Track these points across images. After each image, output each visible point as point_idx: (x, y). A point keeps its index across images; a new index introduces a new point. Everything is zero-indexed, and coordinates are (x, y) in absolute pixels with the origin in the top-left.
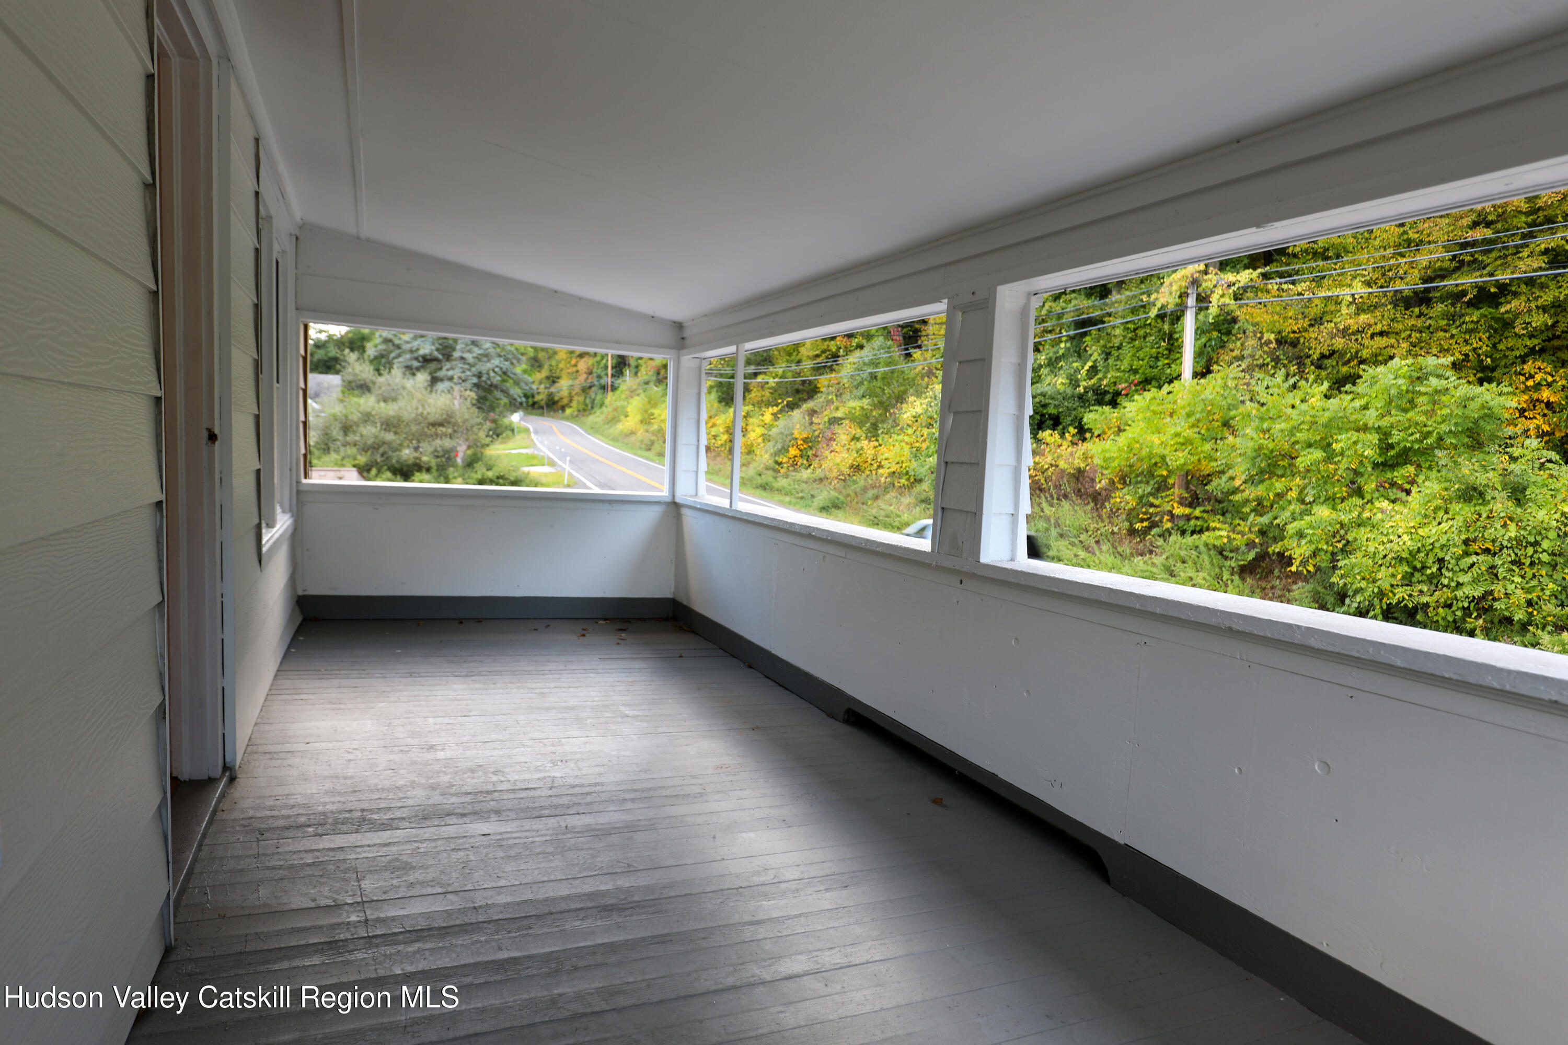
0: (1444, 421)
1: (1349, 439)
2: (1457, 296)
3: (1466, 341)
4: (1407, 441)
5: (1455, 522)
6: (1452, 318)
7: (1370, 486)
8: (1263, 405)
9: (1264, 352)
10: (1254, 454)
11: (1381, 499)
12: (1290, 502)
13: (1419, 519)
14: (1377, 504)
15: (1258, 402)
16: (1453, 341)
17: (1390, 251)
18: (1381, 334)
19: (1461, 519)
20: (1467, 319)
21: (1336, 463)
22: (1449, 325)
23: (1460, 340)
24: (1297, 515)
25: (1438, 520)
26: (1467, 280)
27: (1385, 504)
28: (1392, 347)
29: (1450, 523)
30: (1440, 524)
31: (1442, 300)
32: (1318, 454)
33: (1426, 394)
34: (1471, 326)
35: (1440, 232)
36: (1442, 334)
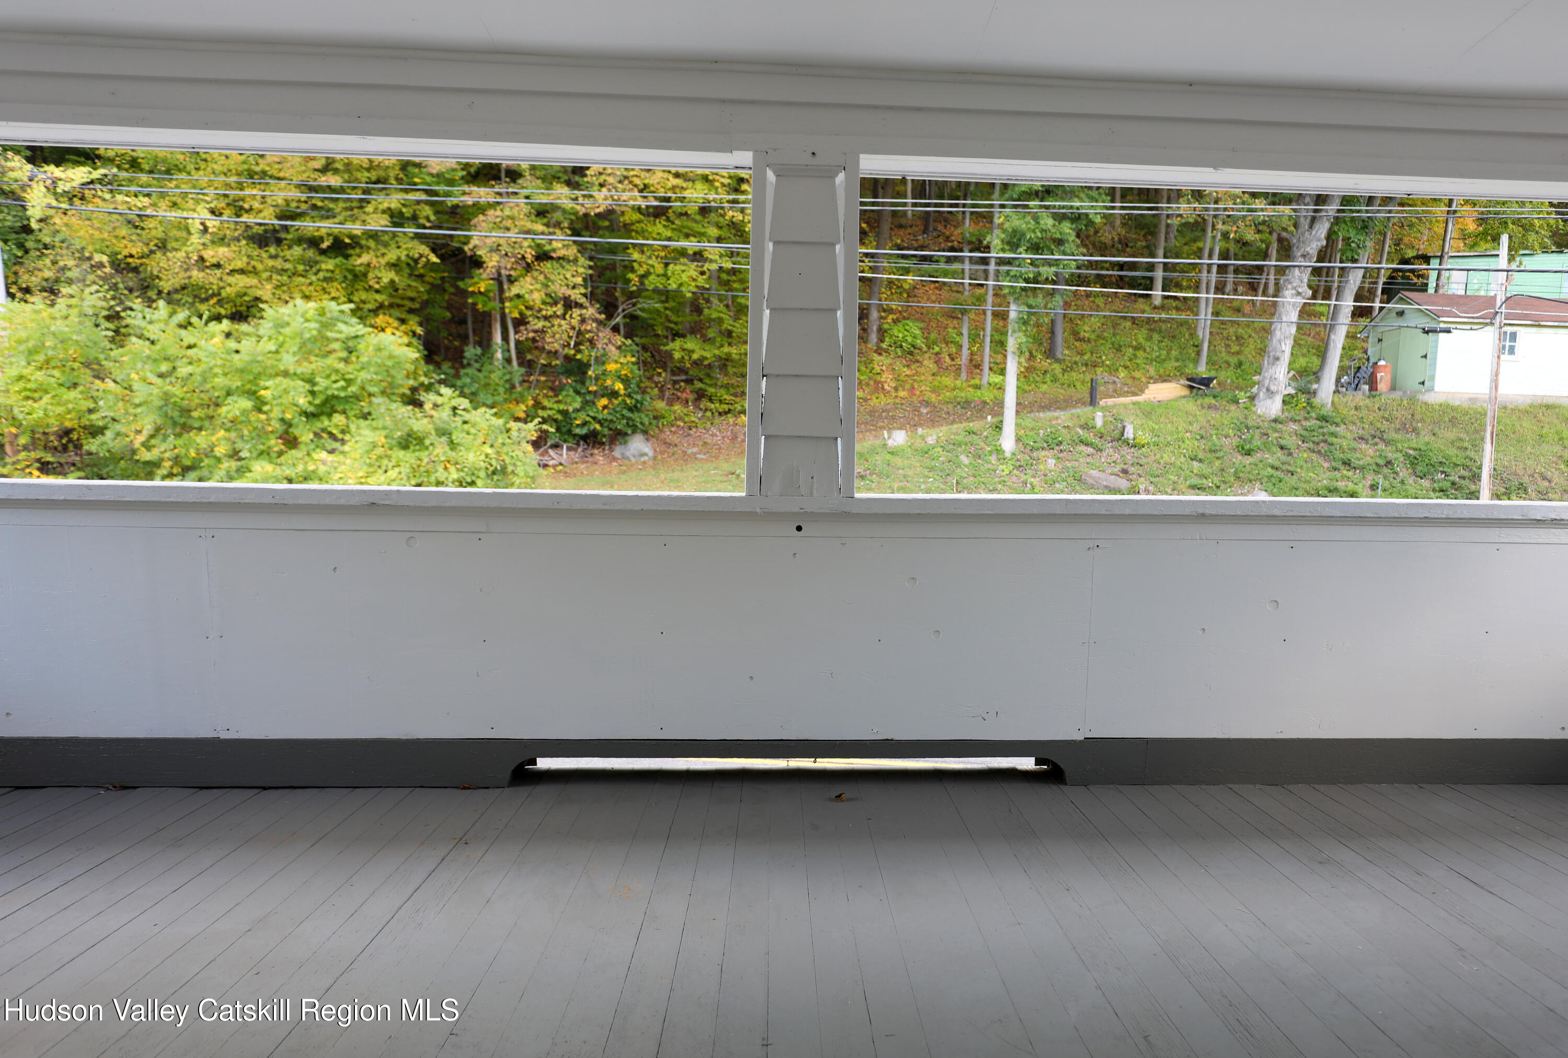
0: (363, 368)
1: (277, 386)
2: (314, 242)
3: (324, 289)
4: (331, 388)
5: (402, 469)
6: (311, 264)
7: (306, 436)
8: (153, 343)
9: (99, 277)
10: (162, 403)
11: (318, 450)
12: (219, 460)
13: (365, 468)
14: (315, 456)
15: (148, 339)
16: (312, 288)
17: (233, 179)
18: (242, 271)
19: (408, 465)
20: (324, 266)
21: (265, 413)
22: (306, 271)
23: (318, 288)
24: (233, 474)
25: (384, 468)
26: (323, 227)
27: (324, 455)
28: (256, 287)
29: (397, 470)
30: (386, 472)
31: (300, 241)
32: (247, 404)
33: (337, 340)
34: (329, 275)
35: (295, 172)
36: (301, 279)
